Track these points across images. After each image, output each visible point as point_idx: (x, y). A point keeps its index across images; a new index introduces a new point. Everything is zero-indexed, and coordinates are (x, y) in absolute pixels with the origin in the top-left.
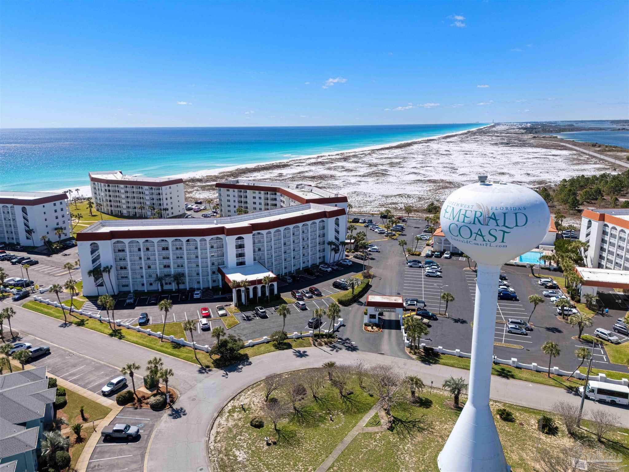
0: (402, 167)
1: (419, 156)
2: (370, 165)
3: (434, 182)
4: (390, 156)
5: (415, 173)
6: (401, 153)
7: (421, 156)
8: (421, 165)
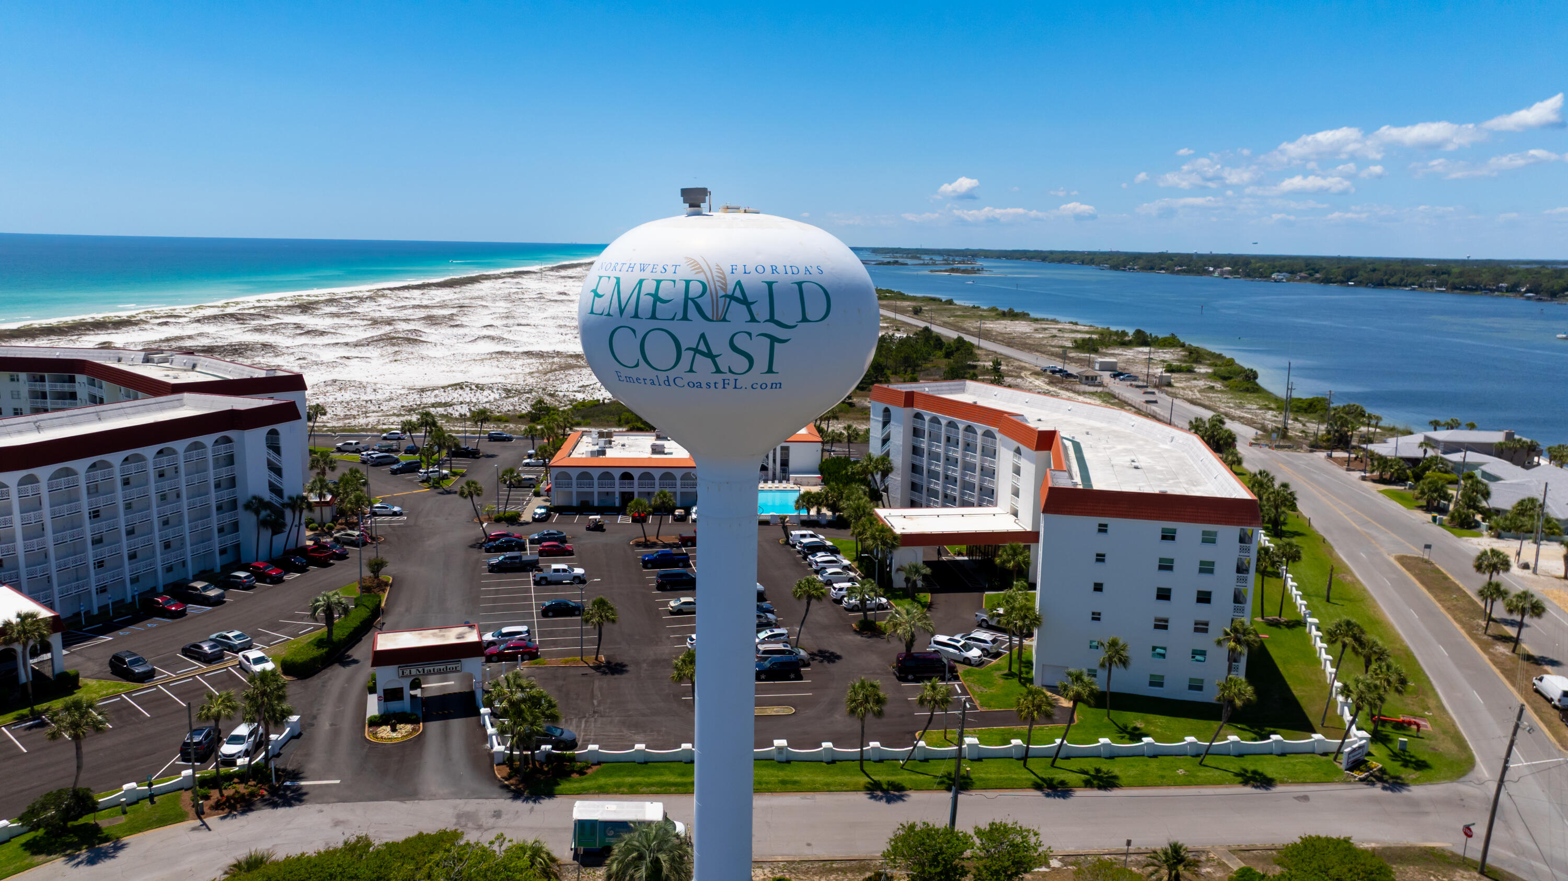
0: (457, 326)
1: (498, 304)
2: (375, 322)
3: (540, 355)
4: (425, 303)
5: (492, 338)
6: (452, 296)
7: (502, 304)
8: (505, 322)
